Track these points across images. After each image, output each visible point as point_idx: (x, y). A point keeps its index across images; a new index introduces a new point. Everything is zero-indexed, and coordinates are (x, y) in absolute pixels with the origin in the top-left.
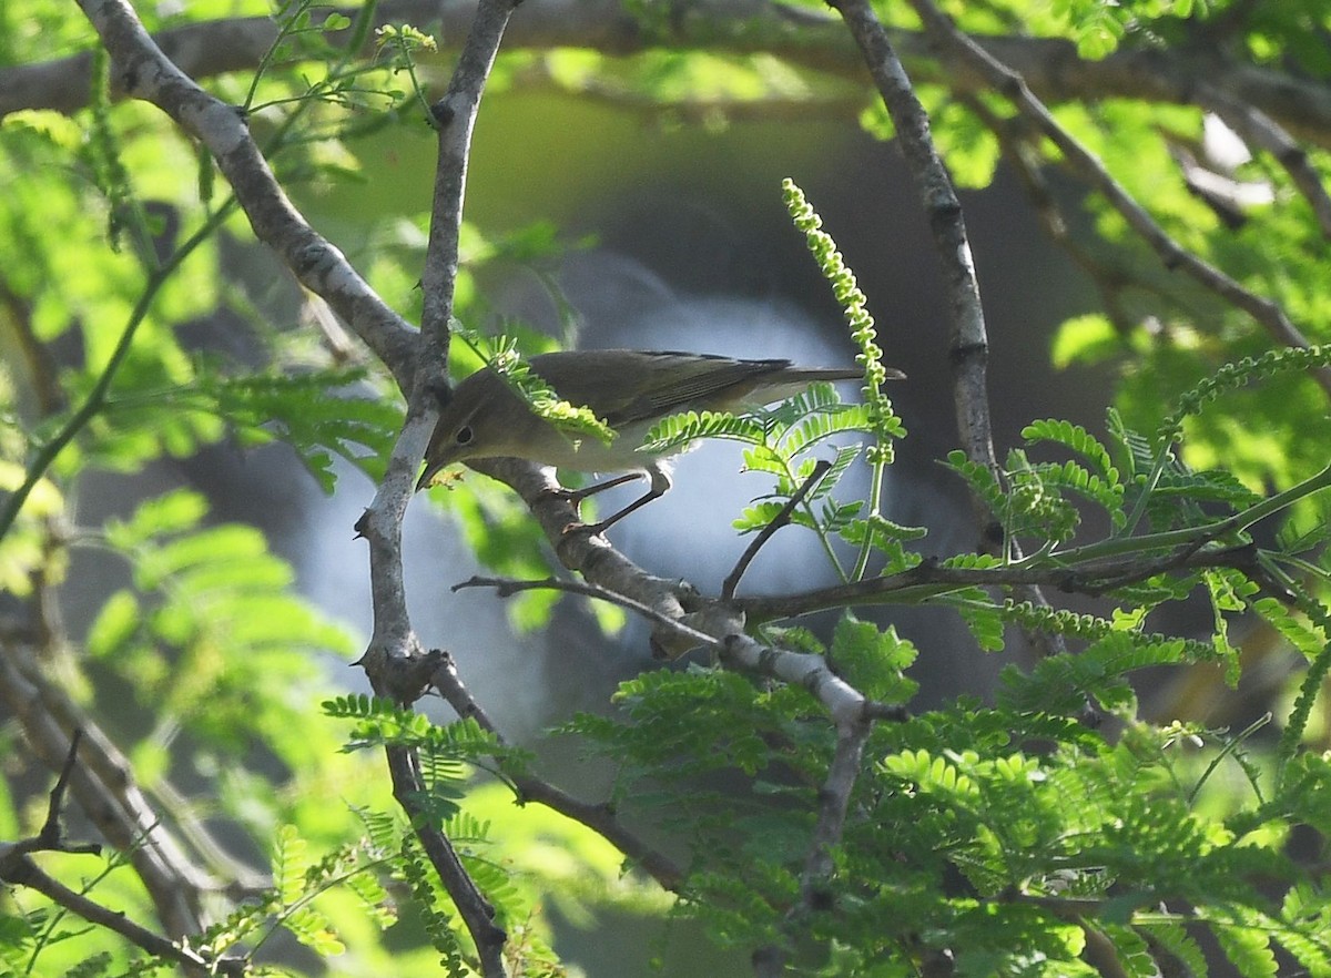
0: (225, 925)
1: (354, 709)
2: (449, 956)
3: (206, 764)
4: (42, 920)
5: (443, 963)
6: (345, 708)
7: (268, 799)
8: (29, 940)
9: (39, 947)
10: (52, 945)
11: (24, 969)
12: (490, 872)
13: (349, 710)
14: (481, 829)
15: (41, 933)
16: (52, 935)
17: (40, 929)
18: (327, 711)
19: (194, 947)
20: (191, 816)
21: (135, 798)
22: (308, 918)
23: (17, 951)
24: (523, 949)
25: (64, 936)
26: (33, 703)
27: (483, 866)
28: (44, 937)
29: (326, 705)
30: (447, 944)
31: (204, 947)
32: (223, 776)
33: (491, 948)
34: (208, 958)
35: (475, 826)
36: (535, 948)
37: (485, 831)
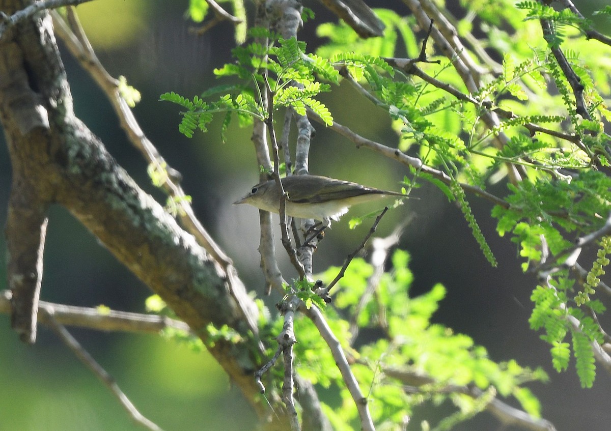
0: (486, 88)
1: (527, 6)
2: (565, 96)
3: (485, 27)
4: (420, 86)
5: (563, 98)
6: (523, 6)
7: (507, 40)
8: (415, 93)
9: (419, 96)
10: (424, 95)
11: (414, 104)
12: (580, 70)
13: (525, 6)
14: (576, 55)
15: (420, 91)
16: (424, 92)
17: (420, 89)
18: (517, 7)
19: (473, 97)
20: (479, 45)
21: (456, 40)
22: (515, 86)
23: (411, 97)
24: (592, 98)
25: (428, 92)
26: (418, 8)
27: (577, 68)
28: (421, 93)
29: (517, 5)
30: (564, 92)
31: (478, 97)
32: (491, 31)
33: (579, 92)
34: (479, 101)
35: (574, 54)
36: (596, 97)
37: (578, 56)
